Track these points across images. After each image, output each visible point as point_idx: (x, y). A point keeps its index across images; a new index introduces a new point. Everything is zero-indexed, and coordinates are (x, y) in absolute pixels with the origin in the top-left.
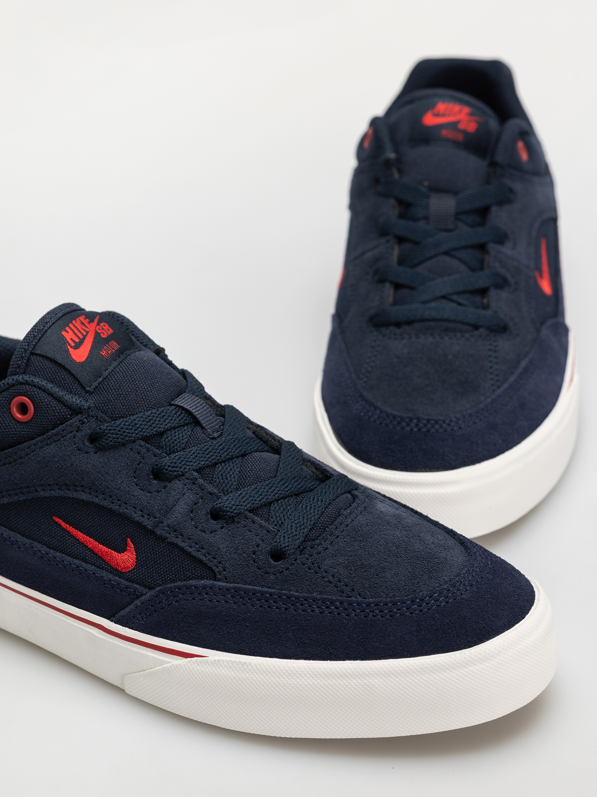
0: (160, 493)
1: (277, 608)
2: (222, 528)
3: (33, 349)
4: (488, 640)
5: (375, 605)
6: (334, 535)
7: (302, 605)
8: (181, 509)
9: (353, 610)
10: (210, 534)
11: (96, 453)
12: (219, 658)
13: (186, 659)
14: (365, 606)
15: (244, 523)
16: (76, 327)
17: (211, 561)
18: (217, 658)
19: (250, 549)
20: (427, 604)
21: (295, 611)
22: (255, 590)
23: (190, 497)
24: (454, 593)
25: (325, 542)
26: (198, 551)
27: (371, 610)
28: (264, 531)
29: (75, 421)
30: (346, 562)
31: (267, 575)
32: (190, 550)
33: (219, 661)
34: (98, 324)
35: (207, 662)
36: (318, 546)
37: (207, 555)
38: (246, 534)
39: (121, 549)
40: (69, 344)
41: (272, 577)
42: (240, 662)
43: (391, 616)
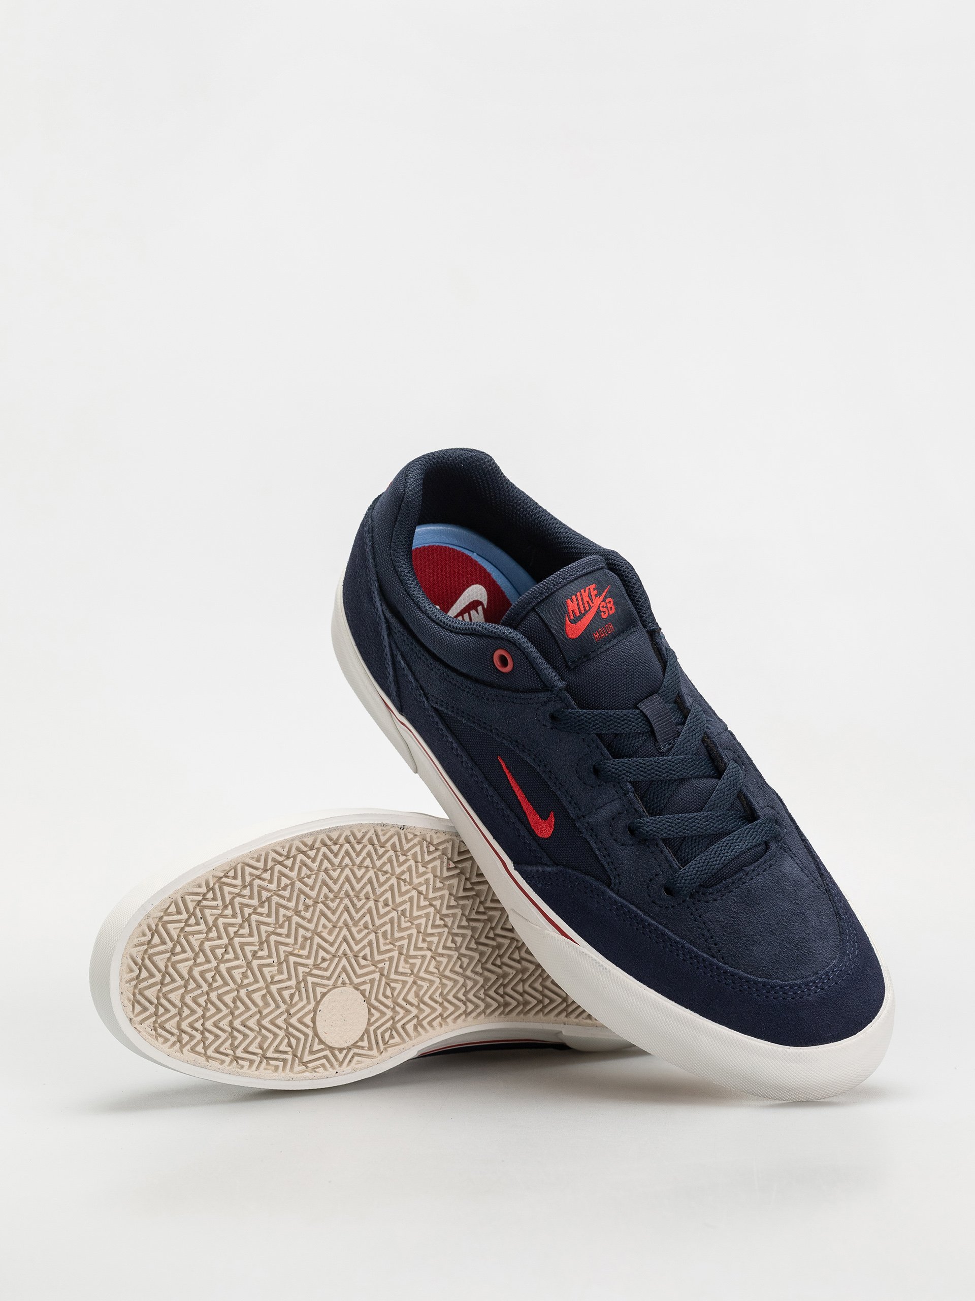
0: (593, 789)
1: (650, 937)
2: (633, 845)
3: (537, 605)
4: (812, 1045)
5: (731, 975)
6: (728, 889)
7: (671, 945)
8: (605, 813)
9: (711, 970)
10: (621, 845)
11: (552, 729)
12: (588, 953)
13: (561, 936)
14: (722, 971)
15: (653, 849)
16: (582, 599)
17: (611, 870)
18: (585, 951)
19: (648, 875)
20: (775, 993)
21: (664, 947)
22: (637, 914)
23: (617, 806)
24: (803, 991)
25: (717, 893)
26: (604, 856)
27: (726, 978)
28: (667, 865)
29: (543, 696)
30: (726, 922)
31: (653, 905)
32: (597, 852)
33: (586, 954)
34: (604, 600)
35: (577, 949)
36: (710, 894)
37: (610, 863)
38: (650, 860)
39: (545, 818)
40: (569, 616)
41: (657, 909)
42: (602, 966)
43: (740, 990)
